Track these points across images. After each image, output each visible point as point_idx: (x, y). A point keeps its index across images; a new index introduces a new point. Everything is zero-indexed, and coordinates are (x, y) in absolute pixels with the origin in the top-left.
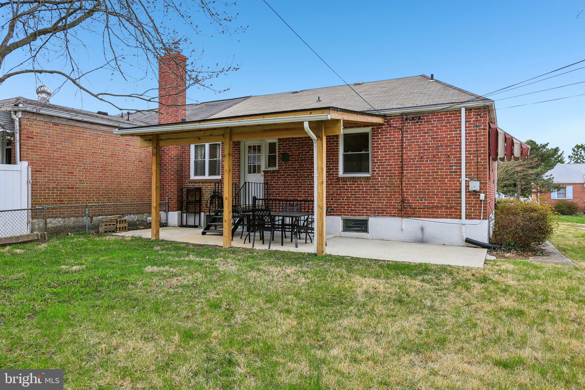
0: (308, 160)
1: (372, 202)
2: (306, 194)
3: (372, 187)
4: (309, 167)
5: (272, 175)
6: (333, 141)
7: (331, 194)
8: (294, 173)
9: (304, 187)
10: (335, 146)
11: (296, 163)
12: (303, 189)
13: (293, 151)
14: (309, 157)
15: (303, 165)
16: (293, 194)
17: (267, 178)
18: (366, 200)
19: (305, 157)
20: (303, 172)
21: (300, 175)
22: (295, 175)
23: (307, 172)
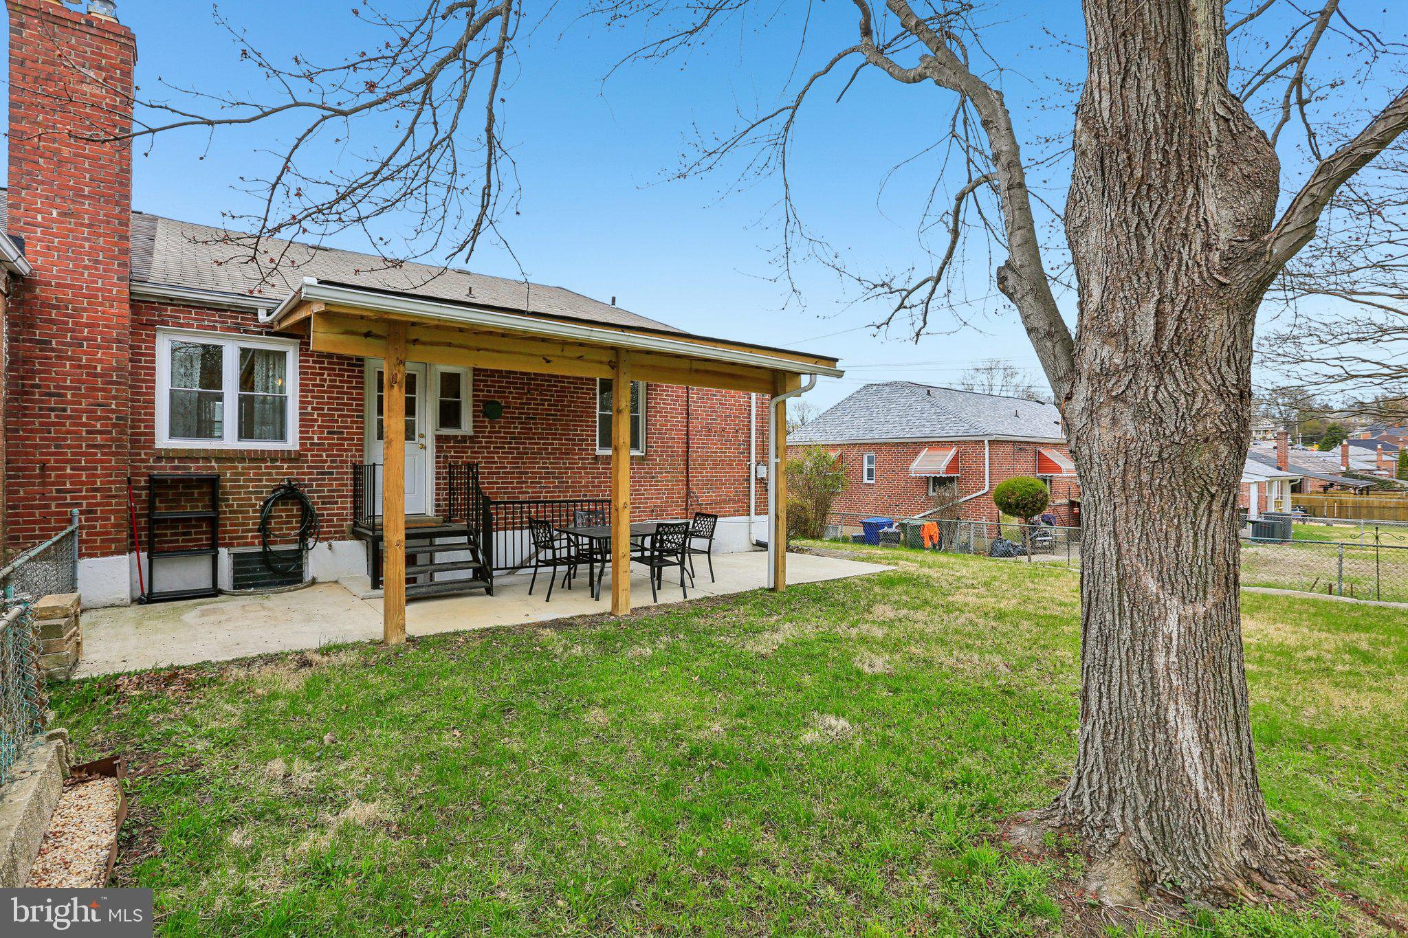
0: (540, 419)
1: (648, 499)
2: (535, 487)
3: (647, 473)
4: (541, 433)
5: (458, 447)
6: (587, 389)
7: (583, 487)
8: (511, 443)
9: (532, 473)
10: (590, 398)
11: (515, 423)
12: (530, 478)
13: (508, 397)
14: (542, 414)
15: (531, 428)
16: (508, 488)
17: (445, 451)
18: (639, 494)
19: (533, 414)
20: (530, 444)
21: (524, 448)
22: (514, 448)
23: (539, 444)
